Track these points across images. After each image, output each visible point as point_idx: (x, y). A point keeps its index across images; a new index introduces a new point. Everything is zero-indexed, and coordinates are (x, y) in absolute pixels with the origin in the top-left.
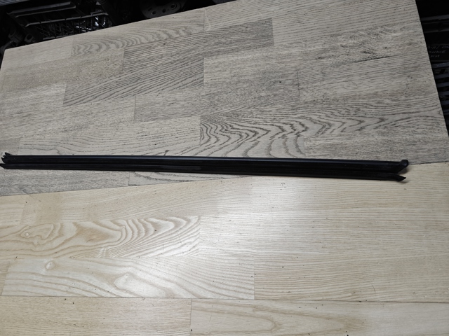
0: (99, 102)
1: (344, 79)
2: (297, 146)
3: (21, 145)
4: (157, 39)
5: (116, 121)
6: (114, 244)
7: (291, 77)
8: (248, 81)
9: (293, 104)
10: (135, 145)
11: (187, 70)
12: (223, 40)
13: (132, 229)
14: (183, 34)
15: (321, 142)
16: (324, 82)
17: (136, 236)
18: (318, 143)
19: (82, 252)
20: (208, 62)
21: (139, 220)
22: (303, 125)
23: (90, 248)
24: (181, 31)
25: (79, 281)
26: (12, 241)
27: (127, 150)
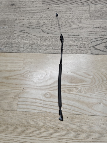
0: (67, 5)
3: (16, 24)
5: (78, 17)
6: (88, 85)
10: (92, 32)
13: (98, 78)
17: (101, 82)
19: (68, 89)
21: (101, 73)
23: (73, 87)
25: (69, 105)
26: (19, 79)
27: (88, 34)
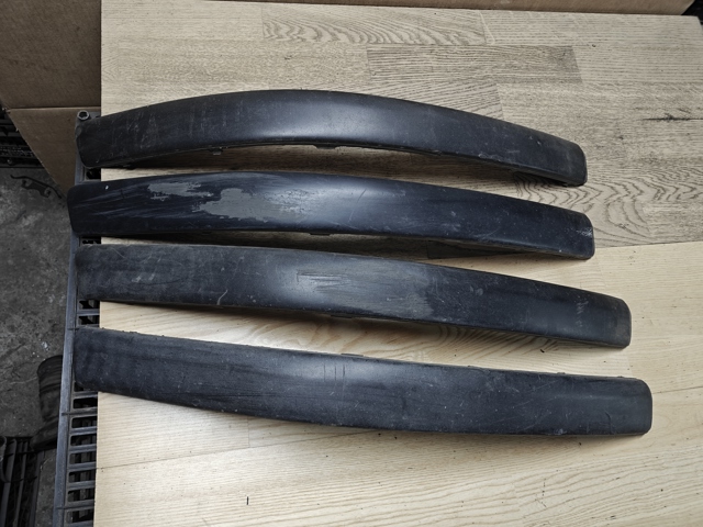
1: (668, 138)
2: (636, 213)
4: (418, 42)
7: (611, 127)
8: (562, 125)
9: (620, 160)
11: (475, 97)
12: (516, 62)
14: (458, 43)
15: (659, 209)
16: (648, 139)
18: (656, 210)
20: (503, 90)
22: (637, 188)
24: (453, 38)
